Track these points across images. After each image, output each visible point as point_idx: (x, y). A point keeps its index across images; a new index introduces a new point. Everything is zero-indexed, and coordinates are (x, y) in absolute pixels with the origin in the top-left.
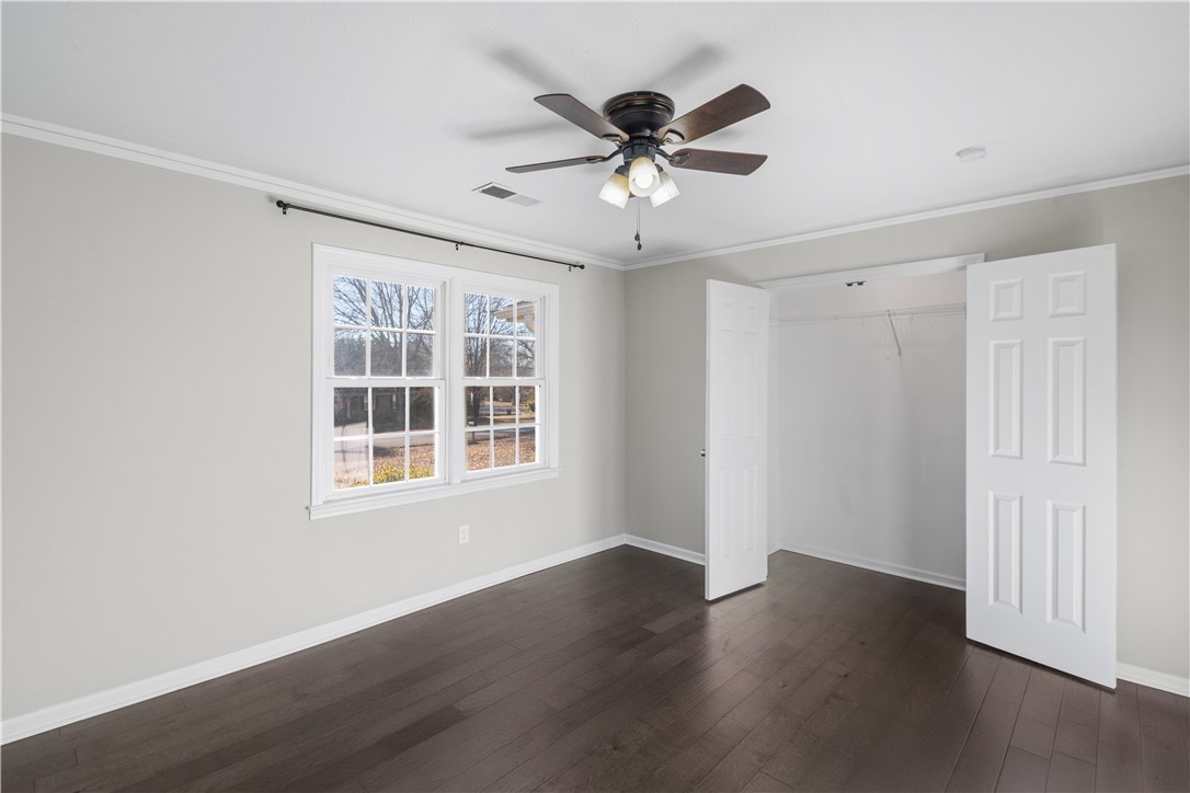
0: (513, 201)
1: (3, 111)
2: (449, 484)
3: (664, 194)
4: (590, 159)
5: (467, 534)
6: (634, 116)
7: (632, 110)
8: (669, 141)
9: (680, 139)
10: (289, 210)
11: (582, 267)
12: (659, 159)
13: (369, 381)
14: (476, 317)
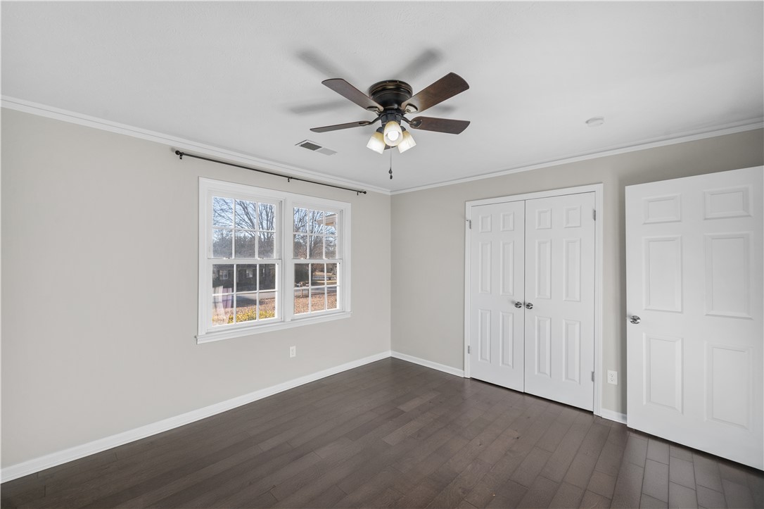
0: (320, 152)
1: (2, 94)
2: (284, 321)
3: (406, 144)
4: (361, 123)
5: (295, 351)
6: (388, 95)
7: (385, 92)
8: (408, 111)
9: (415, 110)
10: (183, 156)
11: (365, 193)
12: (403, 123)
13: (235, 260)
14: (311, 224)
